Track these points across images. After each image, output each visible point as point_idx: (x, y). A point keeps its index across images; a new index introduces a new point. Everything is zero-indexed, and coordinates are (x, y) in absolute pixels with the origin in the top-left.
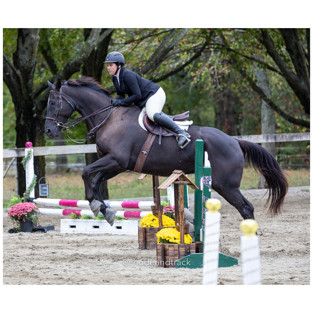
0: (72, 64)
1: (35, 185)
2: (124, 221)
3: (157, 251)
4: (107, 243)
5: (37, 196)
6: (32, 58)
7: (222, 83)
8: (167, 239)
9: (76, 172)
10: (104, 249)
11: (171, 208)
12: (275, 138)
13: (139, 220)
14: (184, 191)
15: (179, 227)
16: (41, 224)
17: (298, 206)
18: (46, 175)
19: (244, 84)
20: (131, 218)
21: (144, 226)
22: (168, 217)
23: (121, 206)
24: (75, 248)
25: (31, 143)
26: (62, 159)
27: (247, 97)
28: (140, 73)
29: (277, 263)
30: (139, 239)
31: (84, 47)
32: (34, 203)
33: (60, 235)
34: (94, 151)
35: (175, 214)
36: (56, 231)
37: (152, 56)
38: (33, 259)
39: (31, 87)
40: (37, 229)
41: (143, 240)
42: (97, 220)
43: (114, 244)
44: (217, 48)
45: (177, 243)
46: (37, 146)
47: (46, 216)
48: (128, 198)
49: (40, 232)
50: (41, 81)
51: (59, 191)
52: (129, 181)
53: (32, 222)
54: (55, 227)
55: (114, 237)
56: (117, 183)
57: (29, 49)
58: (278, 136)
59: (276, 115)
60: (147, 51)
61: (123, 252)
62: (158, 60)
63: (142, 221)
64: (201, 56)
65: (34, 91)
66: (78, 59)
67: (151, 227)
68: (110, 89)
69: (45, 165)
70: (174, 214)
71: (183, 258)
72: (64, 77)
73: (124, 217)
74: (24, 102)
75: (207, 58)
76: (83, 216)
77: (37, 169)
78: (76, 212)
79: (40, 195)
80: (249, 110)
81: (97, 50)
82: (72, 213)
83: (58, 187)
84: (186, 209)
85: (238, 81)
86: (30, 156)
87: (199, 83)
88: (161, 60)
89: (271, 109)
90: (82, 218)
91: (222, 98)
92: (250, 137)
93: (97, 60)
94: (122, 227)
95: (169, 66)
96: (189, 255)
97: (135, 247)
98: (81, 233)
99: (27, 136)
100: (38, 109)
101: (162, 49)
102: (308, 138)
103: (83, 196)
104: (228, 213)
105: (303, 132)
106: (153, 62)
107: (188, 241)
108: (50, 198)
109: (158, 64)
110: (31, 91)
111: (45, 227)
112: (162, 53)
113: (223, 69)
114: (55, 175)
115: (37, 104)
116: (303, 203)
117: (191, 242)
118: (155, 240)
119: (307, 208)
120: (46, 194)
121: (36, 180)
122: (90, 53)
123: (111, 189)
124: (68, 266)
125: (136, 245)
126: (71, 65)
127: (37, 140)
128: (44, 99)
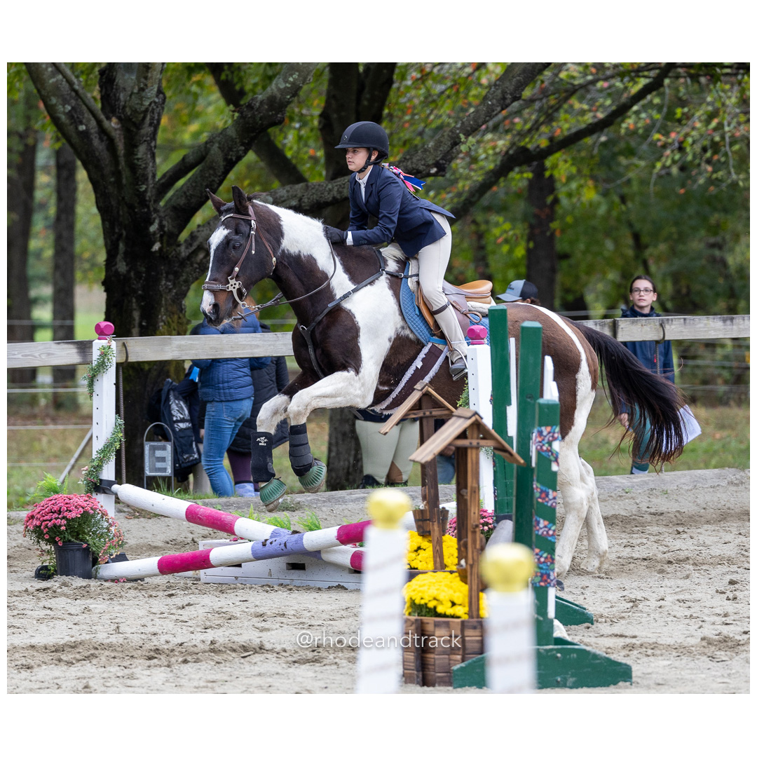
0: (262, 103)
28: (458, 132)
39: (143, 166)
62: (509, 96)
66: (279, 89)
72: (238, 140)
74: (126, 209)
88: (517, 95)
99: (134, 305)
100: (166, 229)
106: (494, 101)
109: (507, 106)
110: (145, 179)
115: (162, 214)
126: (258, 104)
127: (163, 316)
128: (182, 201)
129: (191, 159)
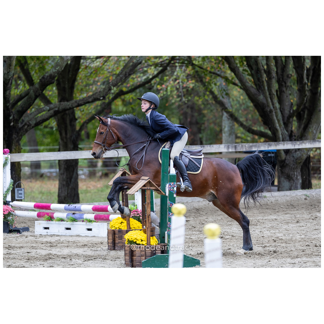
0: (47, 76)
1: (11, 189)
2: (94, 223)
3: (125, 252)
4: (78, 244)
5: (13, 199)
6: (10, 71)
7: (186, 96)
8: (135, 241)
9: (49, 178)
10: (75, 249)
11: (138, 212)
12: (235, 147)
13: (108, 223)
14: (151, 196)
15: (145, 230)
16: (16, 226)
17: (256, 211)
18: (21, 180)
19: (206, 97)
20: (101, 221)
21: (113, 228)
22: (135, 220)
23: (92, 210)
24: (48, 248)
25: (9, 150)
26: (36, 165)
27: (209, 109)
28: (111, 85)
29: (236, 264)
30: (108, 240)
31: (59, 61)
32: (11, 206)
33: (34, 236)
34: (67, 158)
35: (143, 218)
36: (31, 232)
37: (122, 70)
38: (10, 258)
39: (8, 97)
40: (13, 230)
41: (112, 242)
42: (69, 222)
43: (85, 245)
44: (183, 63)
45: (144, 245)
46: (13, 153)
47: (22, 218)
48: (98, 202)
49: (16, 233)
50: (18, 93)
51: (33, 194)
52: (99, 186)
53: (9, 224)
54: (29, 228)
55: (84, 238)
56: (87, 187)
57: (7, 62)
58: (238, 146)
59: (236, 125)
60: (116, 65)
61: (93, 252)
62: (127, 74)
63: (112, 223)
64: (166, 71)
65: (11, 102)
66: (53, 72)
67: (119, 229)
68: (82, 100)
69: (21, 171)
70: (141, 218)
71: (149, 258)
72: (39, 89)
73: (94, 220)
75: (173, 72)
76: (56, 219)
77: (13, 174)
78: (50, 214)
79: (16, 198)
80: (211, 121)
81: (70, 64)
82: (46, 216)
83: (32, 191)
84: (152, 213)
85: (201, 94)
86: (7, 162)
87: (165, 96)
88: (130, 73)
89: (232, 120)
90: (55, 220)
91: (186, 110)
92: (212, 147)
93: (71, 73)
94: (92, 229)
95: (137, 80)
96: (155, 256)
97: (104, 248)
98: (54, 235)
100: (15, 118)
101: (131, 64)
102: (265, 148)
103: (56, 199)
104: (191, 217)
105: (261, 142)
106: (123, 76)
107: (154, 243)
108: (25, 201)
109: (127, 77)
111: (20, 229)
112: (131, 67)
113: (188, 83)
114: (29, 180)
115: (14, 113)
116: (261, 209)
117: (157, 243)
118: (123, 242)
119: (264, 213)
120: (21, 197)
121: (13, 185)
122: (64, 67)
123: (82, 193)
124: (42, 265)
125: (105, 246)
126: (46, 77)
127: (14, 147)
128: (20, 109)
129: (23, 95)
